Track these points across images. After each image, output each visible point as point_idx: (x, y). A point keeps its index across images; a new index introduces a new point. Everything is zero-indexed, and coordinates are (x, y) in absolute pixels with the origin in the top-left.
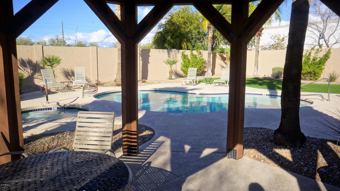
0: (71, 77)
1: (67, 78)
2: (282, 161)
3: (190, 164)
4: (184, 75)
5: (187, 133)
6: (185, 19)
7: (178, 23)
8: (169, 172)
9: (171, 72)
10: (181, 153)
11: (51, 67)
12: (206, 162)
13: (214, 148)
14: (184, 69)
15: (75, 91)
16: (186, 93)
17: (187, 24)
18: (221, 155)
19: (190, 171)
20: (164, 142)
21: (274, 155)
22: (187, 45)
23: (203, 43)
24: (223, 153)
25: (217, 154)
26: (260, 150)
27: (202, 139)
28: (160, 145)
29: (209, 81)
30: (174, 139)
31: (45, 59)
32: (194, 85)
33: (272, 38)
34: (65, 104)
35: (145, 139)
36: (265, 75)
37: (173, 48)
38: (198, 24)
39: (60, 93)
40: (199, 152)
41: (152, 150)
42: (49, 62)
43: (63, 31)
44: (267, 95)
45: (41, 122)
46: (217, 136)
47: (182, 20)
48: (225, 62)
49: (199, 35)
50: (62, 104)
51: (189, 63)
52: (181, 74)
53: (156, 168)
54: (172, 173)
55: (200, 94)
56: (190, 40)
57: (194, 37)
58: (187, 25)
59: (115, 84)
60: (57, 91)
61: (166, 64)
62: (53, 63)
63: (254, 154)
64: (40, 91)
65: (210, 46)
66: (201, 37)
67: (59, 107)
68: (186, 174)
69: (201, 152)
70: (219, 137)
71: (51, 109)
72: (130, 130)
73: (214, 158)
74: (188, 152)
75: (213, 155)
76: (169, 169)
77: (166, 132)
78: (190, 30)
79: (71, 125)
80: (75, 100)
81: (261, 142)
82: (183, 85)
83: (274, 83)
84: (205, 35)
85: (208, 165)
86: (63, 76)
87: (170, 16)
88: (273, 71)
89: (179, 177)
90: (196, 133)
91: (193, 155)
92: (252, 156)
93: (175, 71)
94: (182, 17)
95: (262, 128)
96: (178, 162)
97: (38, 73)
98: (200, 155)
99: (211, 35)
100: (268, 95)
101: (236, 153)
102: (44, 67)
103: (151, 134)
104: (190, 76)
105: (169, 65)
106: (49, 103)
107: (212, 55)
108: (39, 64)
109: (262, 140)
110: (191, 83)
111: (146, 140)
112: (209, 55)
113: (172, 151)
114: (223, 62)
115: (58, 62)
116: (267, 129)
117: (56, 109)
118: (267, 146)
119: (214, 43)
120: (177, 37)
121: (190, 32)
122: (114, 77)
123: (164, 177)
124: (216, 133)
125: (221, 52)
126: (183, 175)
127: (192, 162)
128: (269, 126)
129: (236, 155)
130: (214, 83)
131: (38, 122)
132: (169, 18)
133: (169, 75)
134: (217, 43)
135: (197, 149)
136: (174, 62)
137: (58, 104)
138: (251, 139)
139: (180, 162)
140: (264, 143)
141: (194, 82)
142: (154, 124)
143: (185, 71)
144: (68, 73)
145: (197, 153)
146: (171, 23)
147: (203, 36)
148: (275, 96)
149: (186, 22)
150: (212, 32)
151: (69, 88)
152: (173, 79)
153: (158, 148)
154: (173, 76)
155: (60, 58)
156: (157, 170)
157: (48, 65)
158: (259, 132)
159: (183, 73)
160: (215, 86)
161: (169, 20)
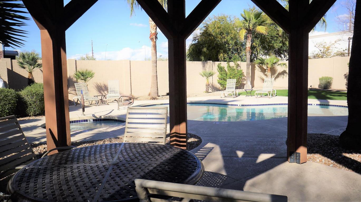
0: (104, 91)
1: (100, 92)
2: (357, 166)
3: (248, 168)
4: (221, 88)
5: (238, 140)
6: (221, 29)
7: (214, 34)
8: (225, 176)
9: (208, 85)
10: (235, 158)
11: (84, 81)
12: (265, 166)
13: (271, 153)
14: (221, 81)
15: (109, 105)
16: (227, 105)
17: (223, 34)
18: (280, 159)
19: (249, 175)
20: (213, 148)
21: (345, 159)
22: (223, 56)
23: (241, 55)
24: (283, 158)
25: (275, 159)
26: (326, 154)
27: (255, 145)
28: (210, 151)
29: (250, 93)
30: (224, 145)
31: (78, 73)
32: (234, 97)
33: (317, 46)
34: (101, 115)
35: (193, 145)
36: (311, 86)
37: (209, 60)
38: (235, 34)
39: (94, 107)
40: (255, 157)
41: (202, 155)
42: (83, 76)
43: (92, 49)
44: (317, 105)
45: (79, 131)
46: (272, 142)
47: (218, 31)
48: (265, 73)
49: (237, 46)
50: (98, 116)
51: (227, 76)
52: (218, 88)
53: (210, 173)
54: (229, 177)
55: (242, 105)
56: (226, 51)
57: (231, 47)
58: (223, 36)
59: (149, 98)
60: (91, 105)
61: (203, 76)
62: (86, 77)
63: (320, 158)
64: (74, 105)
65: (248, 56)
66: (239, 48)
67: (95, 118)
68: (246, 178)
69: (257, 157)
70: (274, 143)
71: (87, 121)
72: (179, 132)
73: (273, 163)
74: (242, 157)
75: (272, 160)
76: (224, 173)
77: (213, 139)
78: (227, 41)
79: (111, 133)
80: (111, 112)
81: (325, 146)
82: (221, 97)
83: (323, 94)
84: (242, 45)
85: (269, 169)
86: (96, 91)
87: (205, 27)
88: (320, 81)
89: (237, 180)
90: (247, 140)
91: (249, 160)
92: (318, 161)
93: (211, 84)
94: (218, 28)
95: (321, 134)
96: (234, 166)
97: (71, 88)
98: (256, 160)
99: (248, 45)
100: (319, 105)
101: (299, 156)
102: (77, 81)
103: (198, 141)
104: (229, 88)
105: (205, 77)
106: (84, 115)
107: (250, 66)
108: (72, 78)
109: (326, 145)
110: (230, 95)
111: (193, 147)
112: (248, 66)
113: (224, 157)
114: (263, 74)
115: (92, 76)
116: (328, 135)
117: (92, 120)
118: (333, 150)
119: (252, 53)
120: (214, 48)
121: (227, 43)
122: (148, 91)
123: (221, 181)
124: (270, 139)
125: (260, 63)
126: (242, 179)
127: (249, 166)
128: (330, 133)
129: (299, 159)
130: (256, 94)
131: (76, 131)
132: (204, 29)
133: (206, 88)
134: (256, 54)
135: (252, 154)
136: (211, 75)
137: (94, 116)
138: (312, 144)
139: (236, 167)
140: (329, 147)
141: (233, 94)
142: (199, 132)
143: (222, 84)
144: (101, 87)
145: (253, 158)
146: (206, 34)
147: (240, 46)
148: (326, 105)
149: (222, 32)
150: (250, 41)
151: (103, 102)
152: (210, 92)
153: (208, 153)
154: (209, 89)
155: (93, 72)
156: (212, 175)
157: (82, 79)
158: (319, 137)
159: (220, 86)
160: (257, 97)
161: (205, 31)
